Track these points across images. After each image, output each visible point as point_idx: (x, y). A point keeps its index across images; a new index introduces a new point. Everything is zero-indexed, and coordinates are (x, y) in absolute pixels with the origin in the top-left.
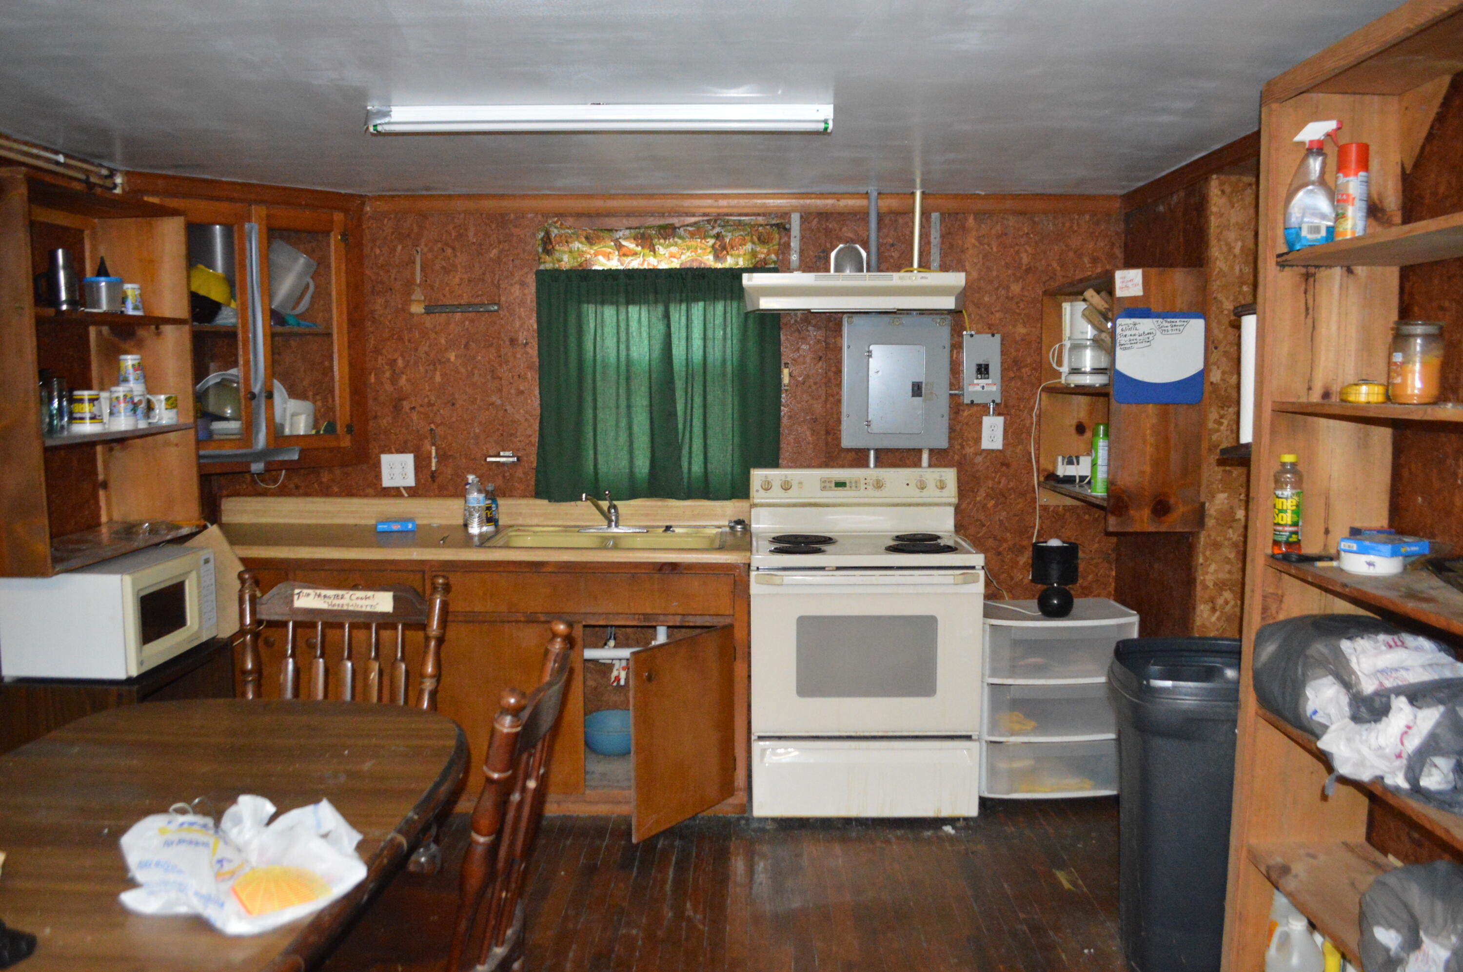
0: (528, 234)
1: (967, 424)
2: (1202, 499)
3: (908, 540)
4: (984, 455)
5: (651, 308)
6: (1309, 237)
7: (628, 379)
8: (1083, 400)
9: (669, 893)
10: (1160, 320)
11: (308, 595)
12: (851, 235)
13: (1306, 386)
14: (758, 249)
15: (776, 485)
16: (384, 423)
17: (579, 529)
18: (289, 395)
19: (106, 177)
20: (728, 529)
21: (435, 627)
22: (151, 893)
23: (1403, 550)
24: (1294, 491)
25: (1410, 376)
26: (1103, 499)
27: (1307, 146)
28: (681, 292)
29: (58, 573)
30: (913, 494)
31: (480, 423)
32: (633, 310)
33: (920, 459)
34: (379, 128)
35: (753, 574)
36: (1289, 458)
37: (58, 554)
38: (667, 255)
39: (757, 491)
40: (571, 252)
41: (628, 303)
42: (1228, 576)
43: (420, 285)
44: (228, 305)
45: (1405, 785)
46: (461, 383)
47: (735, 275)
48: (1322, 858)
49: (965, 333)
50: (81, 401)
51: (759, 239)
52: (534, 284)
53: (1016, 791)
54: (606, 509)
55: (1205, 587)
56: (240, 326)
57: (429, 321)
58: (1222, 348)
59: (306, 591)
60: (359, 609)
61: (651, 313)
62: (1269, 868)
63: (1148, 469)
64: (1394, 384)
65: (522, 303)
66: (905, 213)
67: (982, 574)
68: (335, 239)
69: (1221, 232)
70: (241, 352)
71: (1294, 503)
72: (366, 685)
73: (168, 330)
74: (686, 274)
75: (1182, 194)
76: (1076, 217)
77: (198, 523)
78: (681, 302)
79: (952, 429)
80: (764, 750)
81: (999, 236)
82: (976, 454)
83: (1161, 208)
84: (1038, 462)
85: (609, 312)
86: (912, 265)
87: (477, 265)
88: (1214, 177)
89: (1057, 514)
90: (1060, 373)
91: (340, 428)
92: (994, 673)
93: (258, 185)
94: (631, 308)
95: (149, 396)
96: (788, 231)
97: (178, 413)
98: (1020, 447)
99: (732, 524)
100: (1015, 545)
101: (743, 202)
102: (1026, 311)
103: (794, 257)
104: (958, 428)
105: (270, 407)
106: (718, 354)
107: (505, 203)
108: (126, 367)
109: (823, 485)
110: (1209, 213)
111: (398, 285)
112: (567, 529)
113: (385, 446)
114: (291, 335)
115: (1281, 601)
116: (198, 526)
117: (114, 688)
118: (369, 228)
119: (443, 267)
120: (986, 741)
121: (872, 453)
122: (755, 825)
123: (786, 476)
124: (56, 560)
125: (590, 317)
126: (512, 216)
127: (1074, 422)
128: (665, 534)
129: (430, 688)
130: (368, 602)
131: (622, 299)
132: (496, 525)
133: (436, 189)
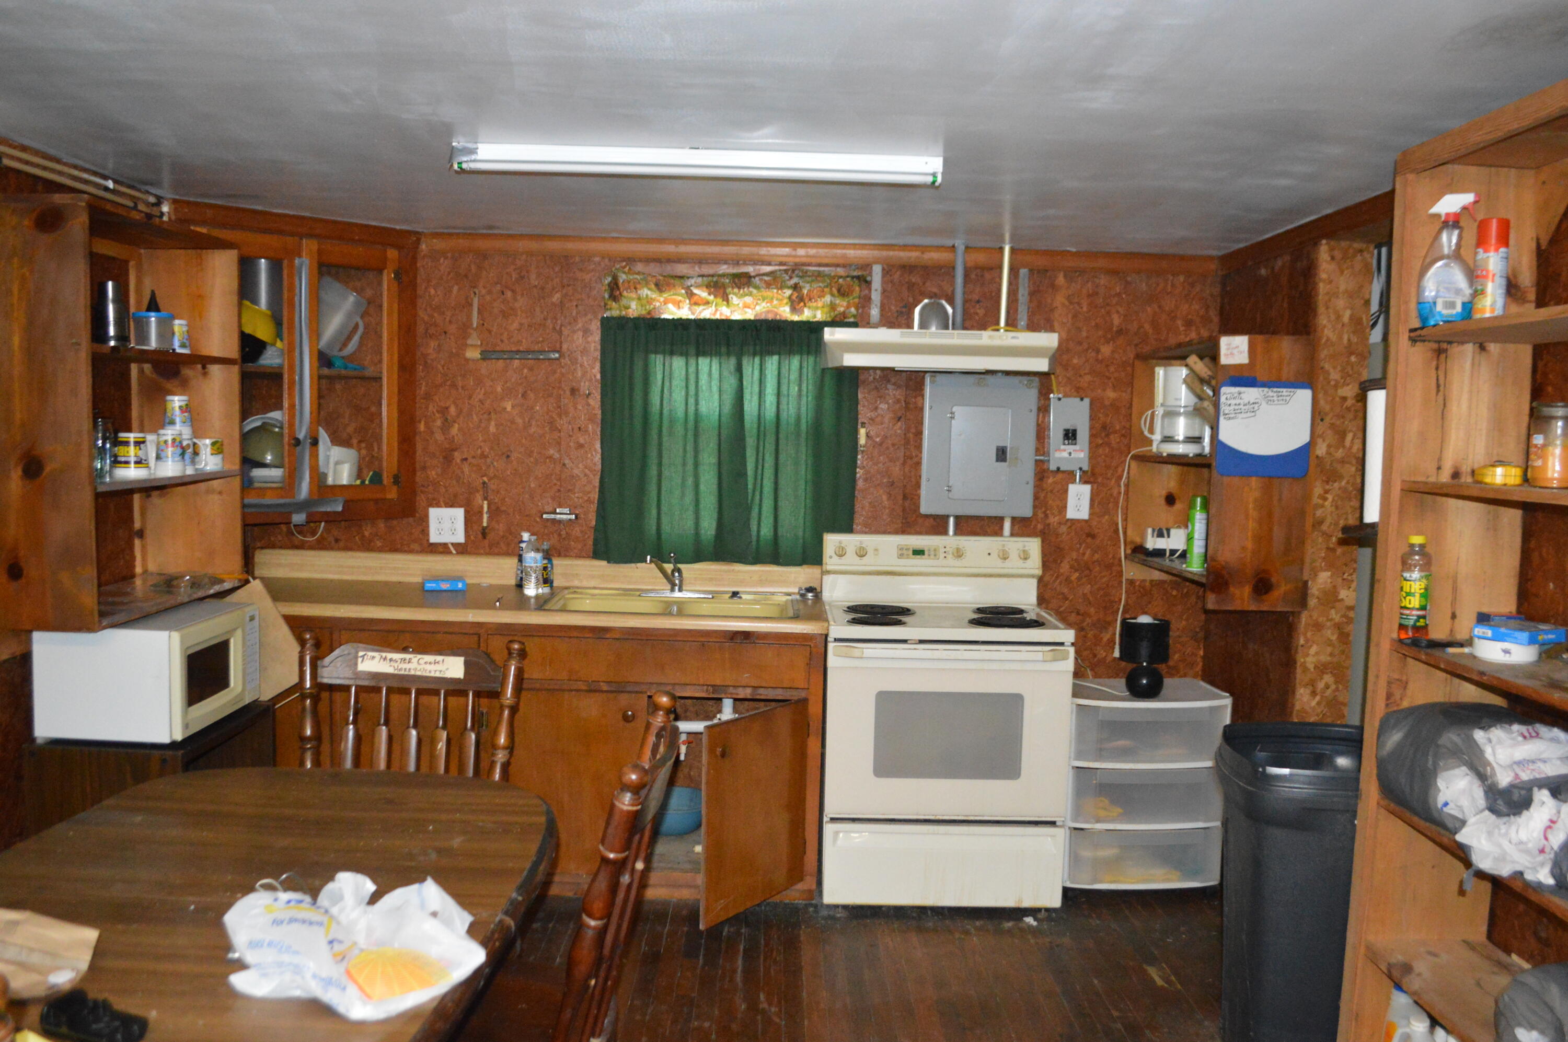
0: (594, 279)
1: (1051, 491)
2: (1305, 578)
3: (991, 613)
4: (1069, 524)
5: (723, 361)
6: (1445, 312)
7: (696, 435)
8: (1173, 469)
9: (740, 984)
10: (1266, 390)
11: (373, 658)
12: (935, 290)
13: (1435, 466)
14: (838, 302)
15: (851, 551)
16: (433, 474)
17: (640, 593)
18: (331, 441)
19: (153, 205)
20: (798, 597)
21: (509, 696)
22: (265, 975)
23: (1540, 638)
24: (1423, 574)
25: (1550, 459)
26: (1202, 575)
27: (1443, 219)
28: (755, 345)
29: (105, 628)
30: (995, 564)
31: (536, 478)
32: (704, 362)
33: (1002, 528)
34: (464, 166)
35: (831, 646)
36: (1417, 540)
37: (103, 608)
38: (741, 305)
39: (831, 557)
40: (639, 299)
41: (698, 355)
42: (1329, 658)
43: (475, 330)
44: (274, 345)
45: (1551, 881)
46: (517, 434)
47: (815, 329)
48: (1444, 957)
49: (1052, 395)
50: (126, 443)
51: (839, 291)
52: (599, 332)
53: (1101, 882)
54: (669, 572)
55: (1305, 670)
56: (286, 367)
57: (484, 368)
58: (1328, 420)
59: (371, 654)
60: (428, 674)
61: (723, 365)
62: (1390, 966)
63: (1250, 545)
64: (1533, 467)
65: (584, 351)
66: (992, 269)
67: (1072, 650)
68: (387, 277)
69: (1330, 300)
70: (286, 395)
71: (1423, 586)
72: (433, 756)
73: (215, 370)
74: (761, 325)
75: (1287, 258)
76: (1171, 278)
77: (241, 577)
78: (754, 355)
79: (1036, 497)
80: (837, 833)
81: (1089, 296)
82: (1060, 523)
83: (1263, 272)
84: (1125, 533)
85: (678, 363)
86: (998, 323)
87: (538, 309)
88: (1324, 242)
89: (1144, 588)
90: (1152, 441)
91: (386, 480)
92: (1079, 755)
93: (311, 218)
94: (701, 360)
95: (195, 440)
96: (869, 283)
97: (223, 459)
98: (1107, 517)
99: (803, 592)
100: (1099, 620)
101: (822, 252)
102: (1116, 375)
103: (875, 312)
104: (1042, 495)
105: (315, 456)
106: (793, 411)
107: (570, 246)
108: (173, 408)
109: (900, 552)
110: (1317, 280)
111: (452, 329)
112: (627, 592)
113: (434, 499)
114: (340, 377)
115: (1405, 688)
116: (240, 580)
117: (156, 753)
118: (423, 266)
119: (502, 311)
120: (1070, 828)
121: (952, 520)
122: (824, 913)
123: (861, 542)
124: (102, 614)
125: (658, 369)
126: (577, 259)
127: (1164, 493)
128: (731, 601)
129: (503, 760)
130: (437, 667)
131: (692, 350)
132: (551, 587)
133: (498, 228)
